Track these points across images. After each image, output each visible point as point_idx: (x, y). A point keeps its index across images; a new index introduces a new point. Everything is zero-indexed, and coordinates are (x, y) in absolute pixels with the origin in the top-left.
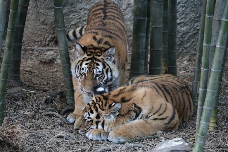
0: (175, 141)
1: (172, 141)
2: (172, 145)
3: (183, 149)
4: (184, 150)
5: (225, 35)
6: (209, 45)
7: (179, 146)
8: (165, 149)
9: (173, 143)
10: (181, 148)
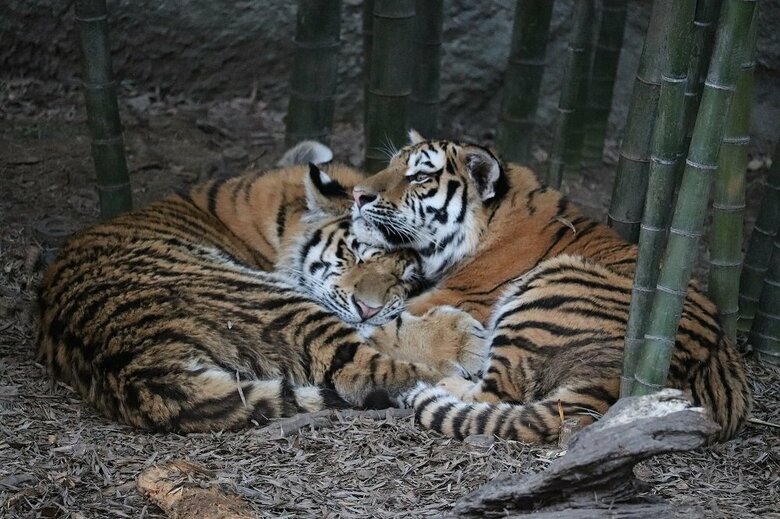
0: (661, 400)
1: (651, 399)
2: (653, 414)
3: (691, 428)
4: (695, 429)
5: (737, 47)
6: (681, 81)
7: (680, 419)
8: (633, 425)
9: (654, 404)
10: (687, 424)
